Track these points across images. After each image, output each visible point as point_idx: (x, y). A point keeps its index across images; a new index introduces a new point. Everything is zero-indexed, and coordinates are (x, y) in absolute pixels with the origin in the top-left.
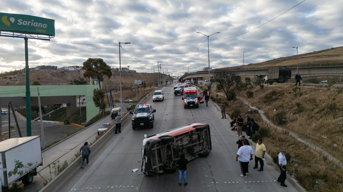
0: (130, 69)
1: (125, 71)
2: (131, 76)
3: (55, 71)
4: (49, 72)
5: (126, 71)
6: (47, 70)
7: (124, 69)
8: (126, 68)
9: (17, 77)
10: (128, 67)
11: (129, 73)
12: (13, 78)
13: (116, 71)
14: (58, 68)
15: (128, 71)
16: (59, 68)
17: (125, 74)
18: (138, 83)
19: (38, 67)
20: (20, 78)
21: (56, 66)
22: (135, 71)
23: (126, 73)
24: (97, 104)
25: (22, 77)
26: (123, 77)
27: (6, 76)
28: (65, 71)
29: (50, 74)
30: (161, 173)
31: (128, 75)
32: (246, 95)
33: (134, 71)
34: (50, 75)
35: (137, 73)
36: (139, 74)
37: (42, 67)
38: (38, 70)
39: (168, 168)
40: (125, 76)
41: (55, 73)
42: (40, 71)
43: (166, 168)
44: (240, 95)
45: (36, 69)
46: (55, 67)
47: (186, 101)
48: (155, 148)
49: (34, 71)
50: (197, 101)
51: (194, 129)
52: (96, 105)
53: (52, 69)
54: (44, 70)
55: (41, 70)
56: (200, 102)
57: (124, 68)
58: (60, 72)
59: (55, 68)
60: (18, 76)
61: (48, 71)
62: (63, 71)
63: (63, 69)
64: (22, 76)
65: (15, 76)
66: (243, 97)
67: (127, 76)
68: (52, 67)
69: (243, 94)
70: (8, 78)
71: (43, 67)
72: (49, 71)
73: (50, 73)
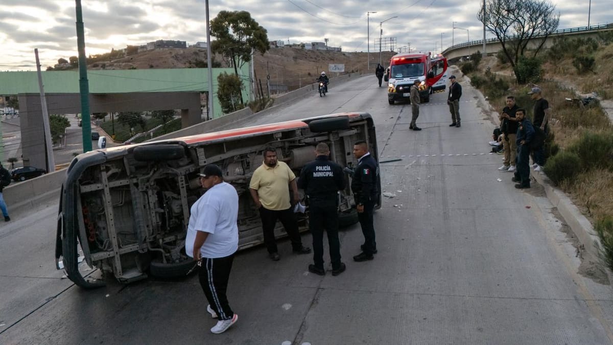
0: (328, 45)
1: (318, 50)
2: (331, 59)
3: (182, 52)
4: (171, 53)
5: (320, 48)
6: (167, 49)
7: (316, 46)
8: (321, 43)
9: (115, 64)
10: (326, 40)
11: (326, 53)
12: (107, 66)
13: (299, 50)
14: (187, 46)
15: (325, 49)
16: (190, 45)
17: (318, 56)
18: (337, 71)
19: (152, 43)
20: (120, 65)
21: (184, 41)
22: (339, 50)
23: (321, 53)
24: (226, 108)
25: (124, 64)
26: (314, 61)
27: (97, 63)
28: (199, 51)
29: (173, 57)
30: (127, 280)
31: (323, 58)
32: (574, 69)
33: (336, 50)
34: (172, 59)
35: (344, 54)
36: (346, 54)
37: (159, 44)
38: (152, 49)
39: (165, 264)
40: (318, 59)
41: (181, 55)
42: (153, 52)
43: (156, 264)
44: (557, 71)
45: (149, 48)
46: (182, 43)
47: (393, 83)
48: (104, 184)
49: (145, 51)
50: (423, 83)
51: (306, 125)
52: (224, 110)
53: (178, 47)
54: (161, 49)
55: (157, 50)
56: (434, 86)
57: (317, 43)
58: (192, 52)
59: (181, 45)
60: (116, 62)
61: (169, 52)
62: (198, 52)
63: (197, 47)
64: (123, 62)
65: (112, 61)
66: (565, 74)
67: (321, 60)
68: (176, 43)
69: (567, 66)
70: (100, 65)
71: (161, 44)
72: (171, 51)
73: (173, 55)
